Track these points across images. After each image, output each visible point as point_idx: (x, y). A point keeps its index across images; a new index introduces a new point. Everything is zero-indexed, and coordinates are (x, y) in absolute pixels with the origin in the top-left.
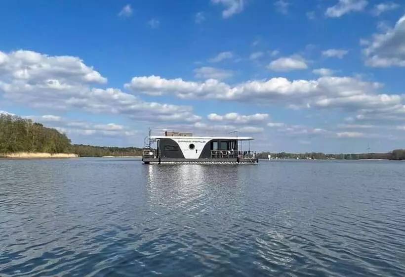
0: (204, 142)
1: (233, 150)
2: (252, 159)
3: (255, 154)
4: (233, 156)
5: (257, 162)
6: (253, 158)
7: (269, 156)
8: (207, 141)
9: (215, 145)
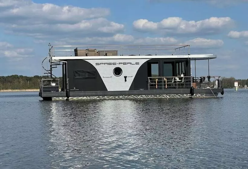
0: (137, 63)
1: (182, 76)
2: (213, 90)
3: (218, 80)
4: (182, 85)
5: (222, 93)
6: (216, 87)
7: (236, 84)
8: (142, 62)
9: (155, 69)
